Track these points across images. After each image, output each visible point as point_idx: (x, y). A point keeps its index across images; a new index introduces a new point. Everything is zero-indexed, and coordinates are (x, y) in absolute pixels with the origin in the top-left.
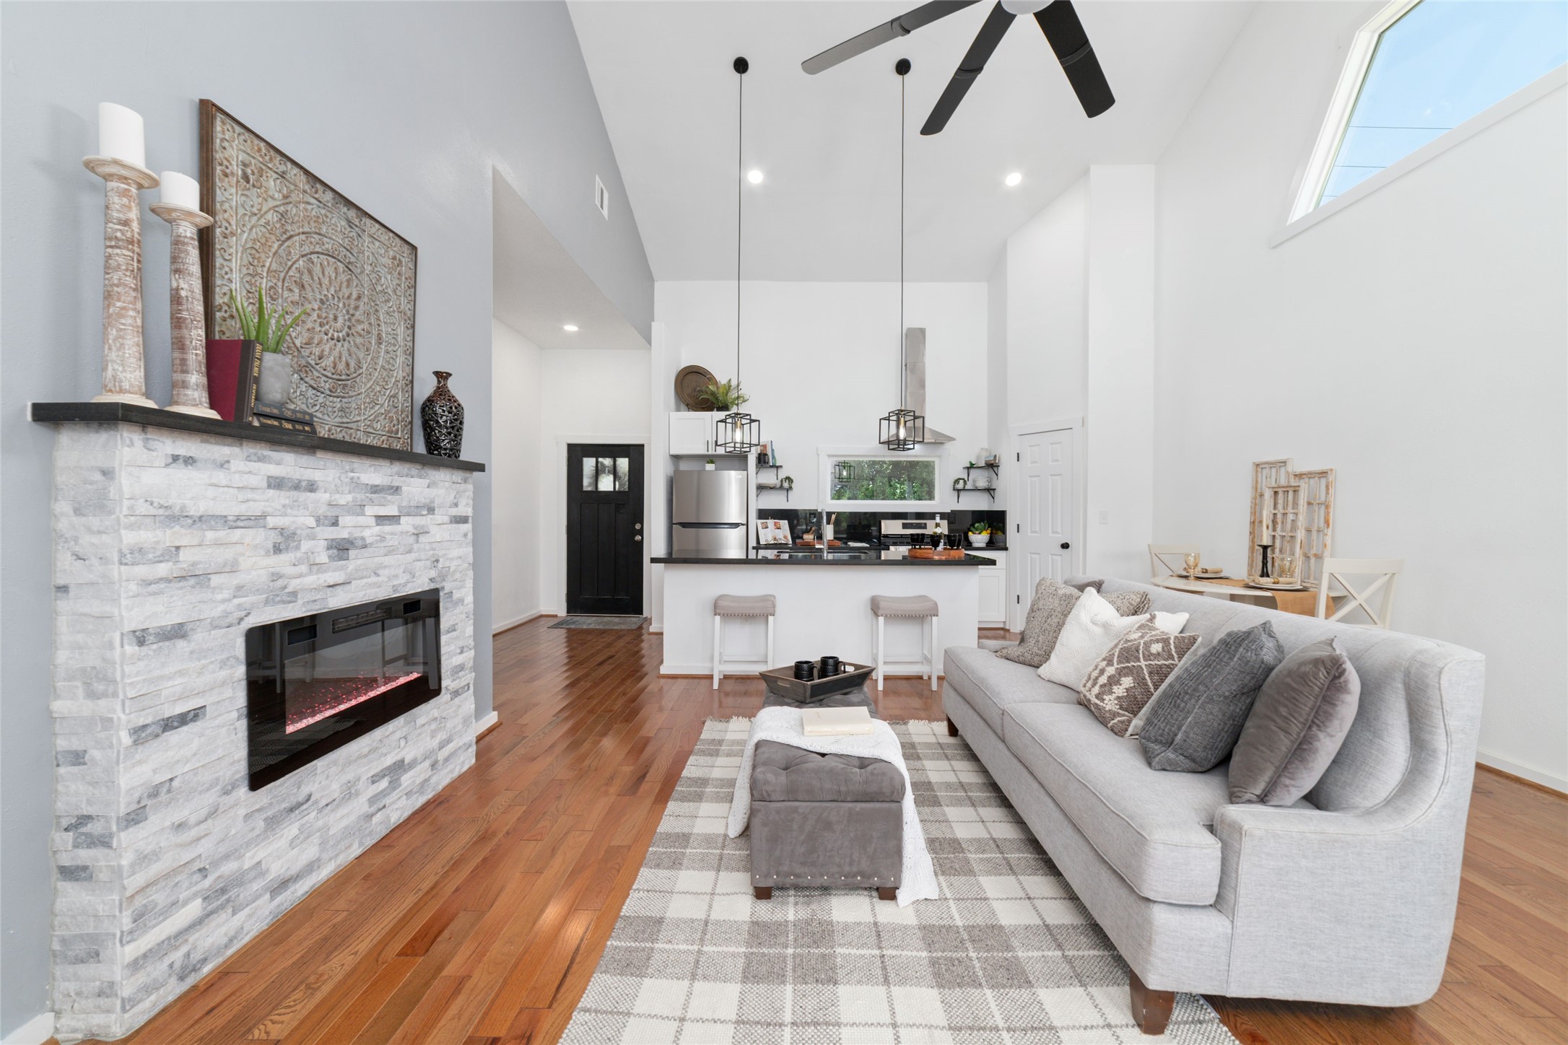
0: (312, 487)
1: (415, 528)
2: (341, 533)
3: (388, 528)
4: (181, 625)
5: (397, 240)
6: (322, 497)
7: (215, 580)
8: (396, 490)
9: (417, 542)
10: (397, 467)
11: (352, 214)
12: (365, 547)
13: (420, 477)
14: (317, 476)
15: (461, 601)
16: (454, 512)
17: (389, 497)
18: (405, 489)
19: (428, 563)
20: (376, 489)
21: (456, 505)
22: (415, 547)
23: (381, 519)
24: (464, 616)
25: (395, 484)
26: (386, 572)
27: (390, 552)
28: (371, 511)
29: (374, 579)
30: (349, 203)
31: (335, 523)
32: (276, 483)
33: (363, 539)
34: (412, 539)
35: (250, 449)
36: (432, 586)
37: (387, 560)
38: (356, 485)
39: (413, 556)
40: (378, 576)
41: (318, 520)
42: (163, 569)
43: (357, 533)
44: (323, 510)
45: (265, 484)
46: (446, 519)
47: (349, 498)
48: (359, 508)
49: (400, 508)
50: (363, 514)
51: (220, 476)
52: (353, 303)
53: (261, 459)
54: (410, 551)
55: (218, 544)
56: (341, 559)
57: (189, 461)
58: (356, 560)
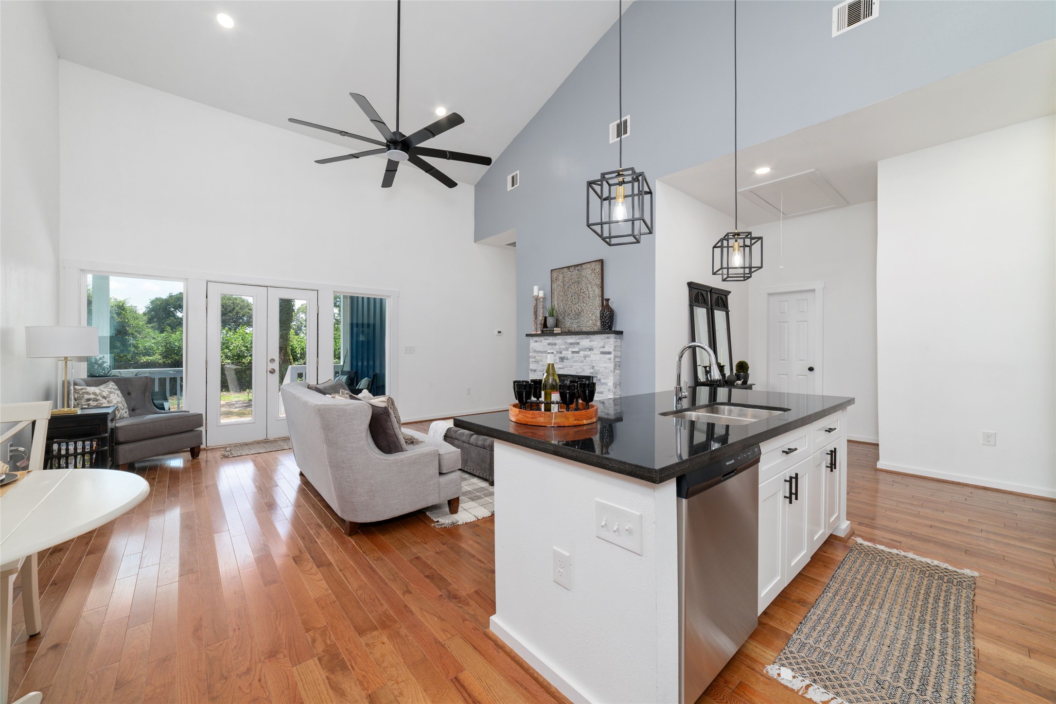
0: (555, 344)
1: (584, 355)
2: (562, 356)
3: (575, 355)
4: (535, 370)
5: (593, 263)
6: (557, 346)
7: (540, 363)
8: (578, 343)
9: (585, 360)
10: (577, 337)
11: (579, 268)
12: (567, 359)
13: (587, 339)
14: (557, 342)
15: (606, 384)
16: (603, 350)
17: (576, 346)
18: (580, 344)
19: (589, 367)
20: (571, 344)
21: (604, 347)
22: (584, 361)
23: (573, 352)
24: (607, 390)
25: (578, 342)
26: (574, 367)
27: (576, 361)
28: (570, 350)
29: (571, 369)
30: (578, 265)
31: (561, 353)
32: (549, 344)
33: (567, 357)
34: (583, 359)
35: (545, 337)
36: (591, 375)
37: (575, 364)
38: (566, 343)
39: (584, 364)
40: (572, 368)
41: (557, 352)
42: (534, 360)
43: (566, 356)
44: (558, 350)
45: (547, 344)
46: (599, 353)
47: (564, 347)
48: (567, 349)
49: (579, 349)
50: (568, 351)
51: (540, 344)
52: (579, 292)
53: (546, 339)
54: (582, 362)
55: (540, 356)
56: (562, 362)
57: (537, 341)
58: (566, 363)
